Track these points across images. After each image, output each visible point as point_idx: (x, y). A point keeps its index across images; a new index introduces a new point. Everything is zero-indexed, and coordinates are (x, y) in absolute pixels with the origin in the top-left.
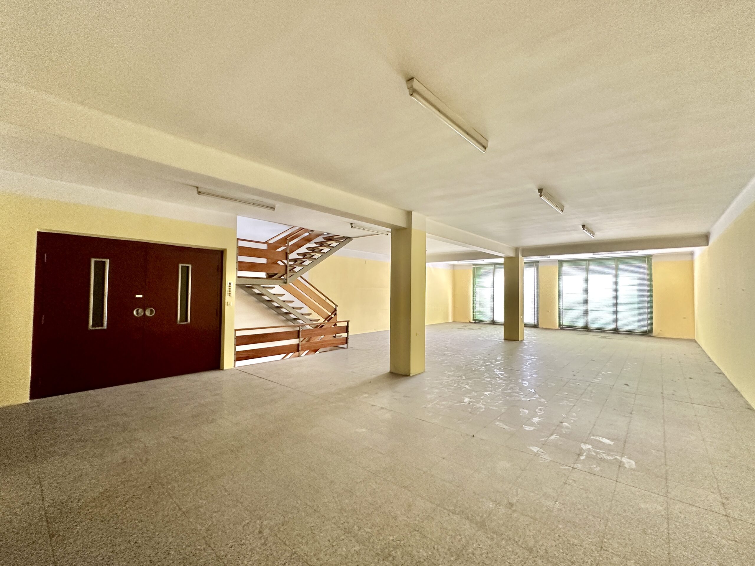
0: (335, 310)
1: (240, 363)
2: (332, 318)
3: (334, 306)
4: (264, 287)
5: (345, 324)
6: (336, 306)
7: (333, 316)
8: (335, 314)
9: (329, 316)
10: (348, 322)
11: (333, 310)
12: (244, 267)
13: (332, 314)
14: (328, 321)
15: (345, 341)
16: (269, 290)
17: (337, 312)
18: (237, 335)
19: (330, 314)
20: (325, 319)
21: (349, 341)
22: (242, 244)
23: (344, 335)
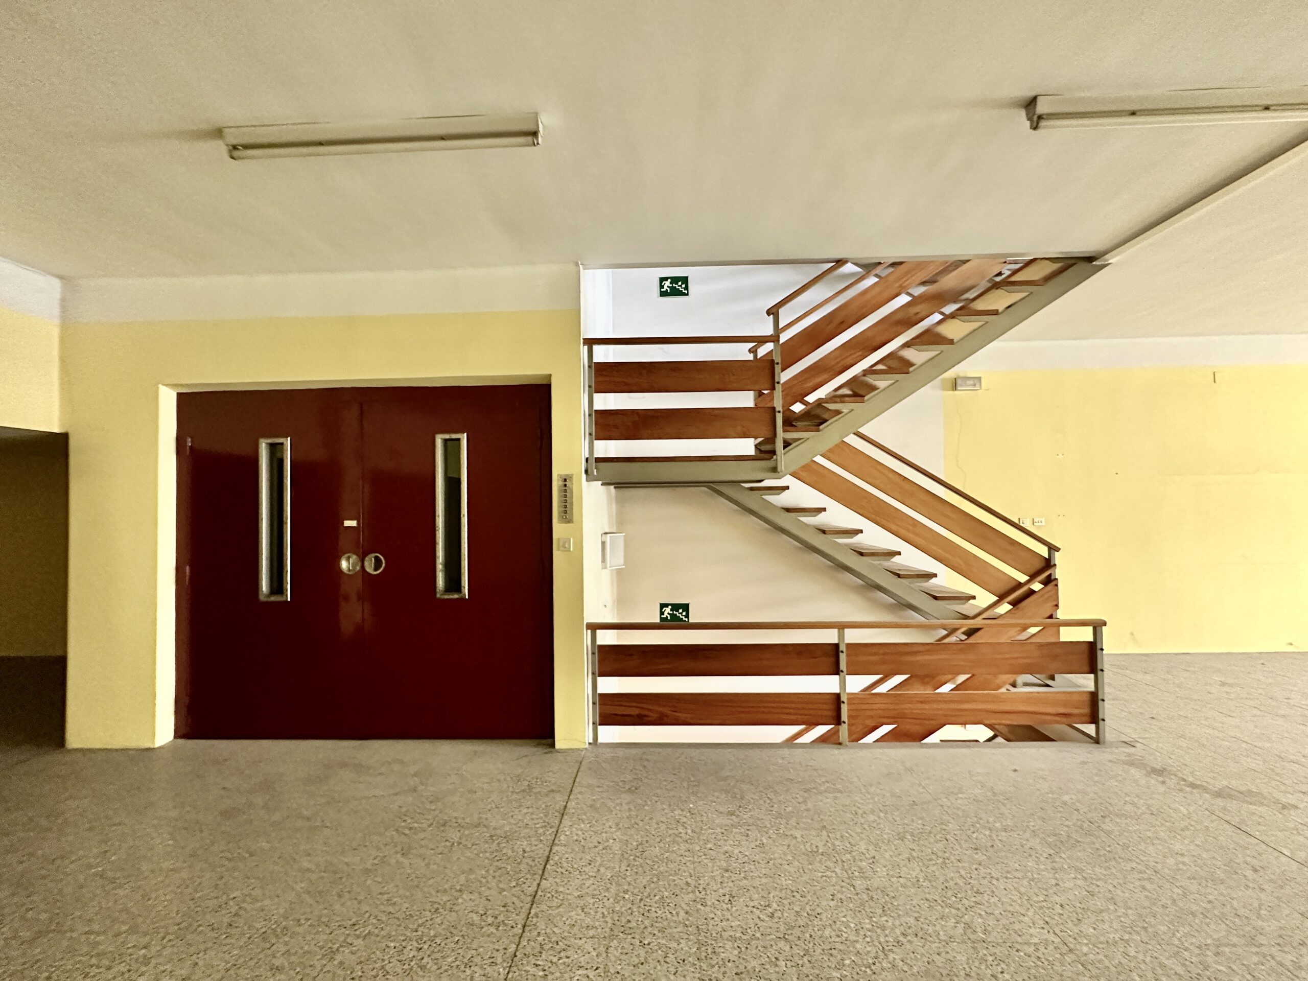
0: (1048, 564)
1: (611, 734)
2: (1032, 592)
3: (1044, 551)
4: (752, 489)
5: (1085, 635)
6: (1052, 549)
7: (1037, 586)
8: (1049, 581)
9: (1020, 585)
10: (1097, 626)
11: (1039, 565)
12: (616, 427)
13: (1033, 577)
14: (1015, 603)
15: (1086, 710)
16: (767, 498)
17: (1059, 573)
18: (600, 642)
19: (1023, 578)
20: (1001, 597)
21: (1107, 709)
22: (603, 354)
23: (1086, 682)
